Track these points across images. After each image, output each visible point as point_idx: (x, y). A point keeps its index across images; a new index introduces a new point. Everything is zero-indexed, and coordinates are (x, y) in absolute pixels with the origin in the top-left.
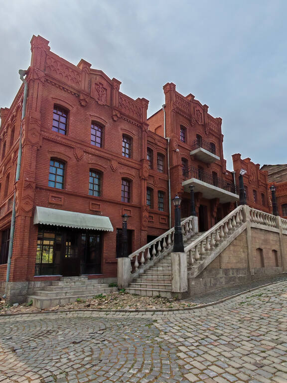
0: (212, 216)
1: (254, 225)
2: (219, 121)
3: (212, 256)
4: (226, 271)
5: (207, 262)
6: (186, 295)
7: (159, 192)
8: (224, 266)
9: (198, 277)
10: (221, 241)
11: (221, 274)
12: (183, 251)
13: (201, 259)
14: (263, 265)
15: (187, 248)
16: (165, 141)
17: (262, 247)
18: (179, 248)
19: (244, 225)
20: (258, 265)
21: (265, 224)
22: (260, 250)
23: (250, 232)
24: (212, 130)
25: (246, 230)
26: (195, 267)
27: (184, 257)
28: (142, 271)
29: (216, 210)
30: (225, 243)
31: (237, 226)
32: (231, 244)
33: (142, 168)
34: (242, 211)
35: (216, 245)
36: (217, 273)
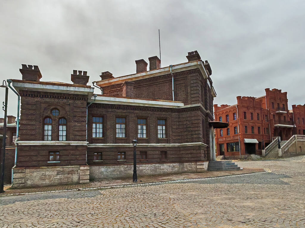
0: (284, 134)
1: (298, 140)
2: (286, 93)
3: (286, 149)
4: (290, 153)
5: (285, 150)
6: (282, 157)
7: (266, 128)
8: (289, 151)
9: (284, 153)
10: (289, 145)
11: (289, 153)
12: (280, 148)
13: (284, 150)
14: (301, 151)
15: (281, 148)
16: (267, 110)
17: (301, 146)
18: (279, 148)
19: (295, 140)
20: (300, 151)
21: (302, 139)
22: (301, 147)
23: (297, 143)
24: (283, 99)
25: (296, 142)
26: (283, 151)
27: (281, 149)
28: (267, 153)
29: (285, 131)
30: (290, 146)
31: (293, 141)
32: (291, 146)
33: (262, 123)
34: (295, 137)
35: (287, 147)
36: (288, 153)
